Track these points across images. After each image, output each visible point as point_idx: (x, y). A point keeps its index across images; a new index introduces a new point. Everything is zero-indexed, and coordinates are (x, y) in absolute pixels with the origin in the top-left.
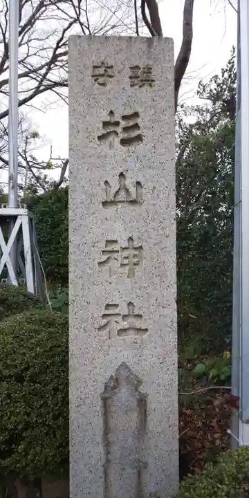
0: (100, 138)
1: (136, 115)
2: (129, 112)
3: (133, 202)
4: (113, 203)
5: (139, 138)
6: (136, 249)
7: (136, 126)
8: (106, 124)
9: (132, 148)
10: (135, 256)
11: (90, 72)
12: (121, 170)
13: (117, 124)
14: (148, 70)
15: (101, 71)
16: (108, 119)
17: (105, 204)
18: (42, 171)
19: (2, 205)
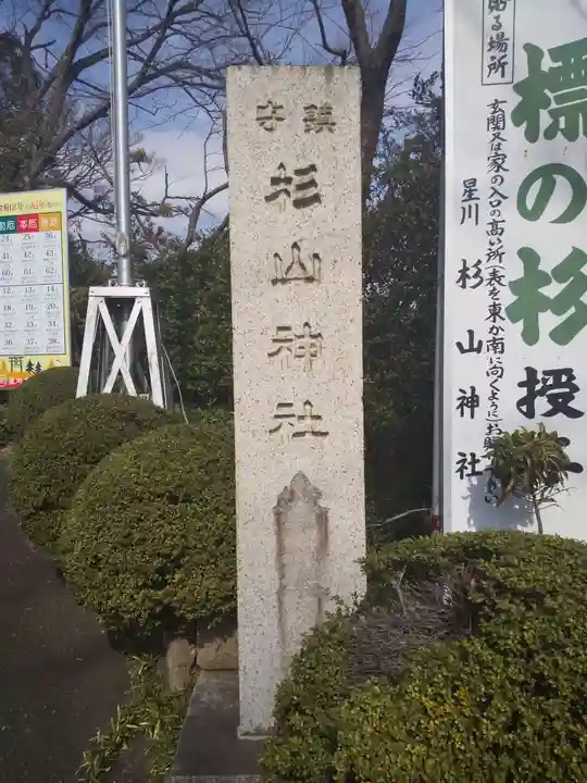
0: (269, 199)
1: (313, 168)
2: (304, 164)
3: (310, 279)
4: (284, 281)
5: (316, 198)
6: (313, 337)
7: (313, 183)
8: (275, 181)
9: (307, 210)
10: (313, 345)
11: (253, 114)
12: (295, 239)
13: (288, 180)
14: (327, 110)
15: (268, 112)
16: (277, 174)
17: (275, 282)
18: (153, 219)
19: (110, 282)
